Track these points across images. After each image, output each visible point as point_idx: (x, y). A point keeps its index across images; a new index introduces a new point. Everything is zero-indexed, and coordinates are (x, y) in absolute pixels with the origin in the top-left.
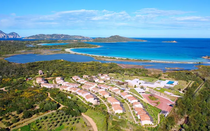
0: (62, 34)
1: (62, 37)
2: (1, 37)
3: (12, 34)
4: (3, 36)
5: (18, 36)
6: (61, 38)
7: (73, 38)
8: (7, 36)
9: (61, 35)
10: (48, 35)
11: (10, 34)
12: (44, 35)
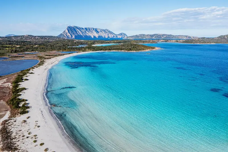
0: (164, 34)
1: (163, 36)
2: (111, 37)
3: (121, 34)
4: (113, 36)
5: (126, 36)
6: (162, 38)
7: (177, 38)
8: (116, 36)
9: (162, 35)
10: (148, 35)
11: (119, 35)
12: (144, 35)
